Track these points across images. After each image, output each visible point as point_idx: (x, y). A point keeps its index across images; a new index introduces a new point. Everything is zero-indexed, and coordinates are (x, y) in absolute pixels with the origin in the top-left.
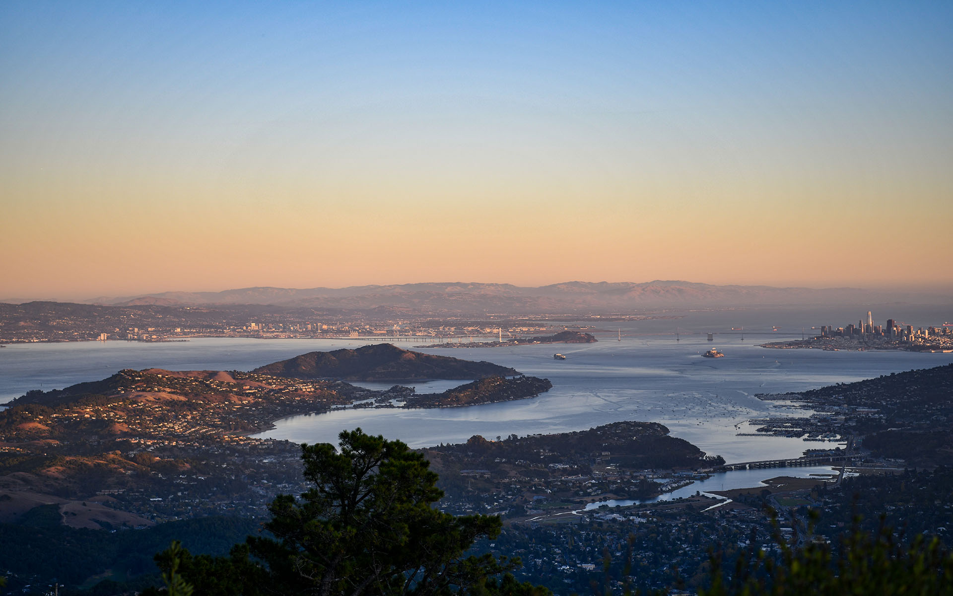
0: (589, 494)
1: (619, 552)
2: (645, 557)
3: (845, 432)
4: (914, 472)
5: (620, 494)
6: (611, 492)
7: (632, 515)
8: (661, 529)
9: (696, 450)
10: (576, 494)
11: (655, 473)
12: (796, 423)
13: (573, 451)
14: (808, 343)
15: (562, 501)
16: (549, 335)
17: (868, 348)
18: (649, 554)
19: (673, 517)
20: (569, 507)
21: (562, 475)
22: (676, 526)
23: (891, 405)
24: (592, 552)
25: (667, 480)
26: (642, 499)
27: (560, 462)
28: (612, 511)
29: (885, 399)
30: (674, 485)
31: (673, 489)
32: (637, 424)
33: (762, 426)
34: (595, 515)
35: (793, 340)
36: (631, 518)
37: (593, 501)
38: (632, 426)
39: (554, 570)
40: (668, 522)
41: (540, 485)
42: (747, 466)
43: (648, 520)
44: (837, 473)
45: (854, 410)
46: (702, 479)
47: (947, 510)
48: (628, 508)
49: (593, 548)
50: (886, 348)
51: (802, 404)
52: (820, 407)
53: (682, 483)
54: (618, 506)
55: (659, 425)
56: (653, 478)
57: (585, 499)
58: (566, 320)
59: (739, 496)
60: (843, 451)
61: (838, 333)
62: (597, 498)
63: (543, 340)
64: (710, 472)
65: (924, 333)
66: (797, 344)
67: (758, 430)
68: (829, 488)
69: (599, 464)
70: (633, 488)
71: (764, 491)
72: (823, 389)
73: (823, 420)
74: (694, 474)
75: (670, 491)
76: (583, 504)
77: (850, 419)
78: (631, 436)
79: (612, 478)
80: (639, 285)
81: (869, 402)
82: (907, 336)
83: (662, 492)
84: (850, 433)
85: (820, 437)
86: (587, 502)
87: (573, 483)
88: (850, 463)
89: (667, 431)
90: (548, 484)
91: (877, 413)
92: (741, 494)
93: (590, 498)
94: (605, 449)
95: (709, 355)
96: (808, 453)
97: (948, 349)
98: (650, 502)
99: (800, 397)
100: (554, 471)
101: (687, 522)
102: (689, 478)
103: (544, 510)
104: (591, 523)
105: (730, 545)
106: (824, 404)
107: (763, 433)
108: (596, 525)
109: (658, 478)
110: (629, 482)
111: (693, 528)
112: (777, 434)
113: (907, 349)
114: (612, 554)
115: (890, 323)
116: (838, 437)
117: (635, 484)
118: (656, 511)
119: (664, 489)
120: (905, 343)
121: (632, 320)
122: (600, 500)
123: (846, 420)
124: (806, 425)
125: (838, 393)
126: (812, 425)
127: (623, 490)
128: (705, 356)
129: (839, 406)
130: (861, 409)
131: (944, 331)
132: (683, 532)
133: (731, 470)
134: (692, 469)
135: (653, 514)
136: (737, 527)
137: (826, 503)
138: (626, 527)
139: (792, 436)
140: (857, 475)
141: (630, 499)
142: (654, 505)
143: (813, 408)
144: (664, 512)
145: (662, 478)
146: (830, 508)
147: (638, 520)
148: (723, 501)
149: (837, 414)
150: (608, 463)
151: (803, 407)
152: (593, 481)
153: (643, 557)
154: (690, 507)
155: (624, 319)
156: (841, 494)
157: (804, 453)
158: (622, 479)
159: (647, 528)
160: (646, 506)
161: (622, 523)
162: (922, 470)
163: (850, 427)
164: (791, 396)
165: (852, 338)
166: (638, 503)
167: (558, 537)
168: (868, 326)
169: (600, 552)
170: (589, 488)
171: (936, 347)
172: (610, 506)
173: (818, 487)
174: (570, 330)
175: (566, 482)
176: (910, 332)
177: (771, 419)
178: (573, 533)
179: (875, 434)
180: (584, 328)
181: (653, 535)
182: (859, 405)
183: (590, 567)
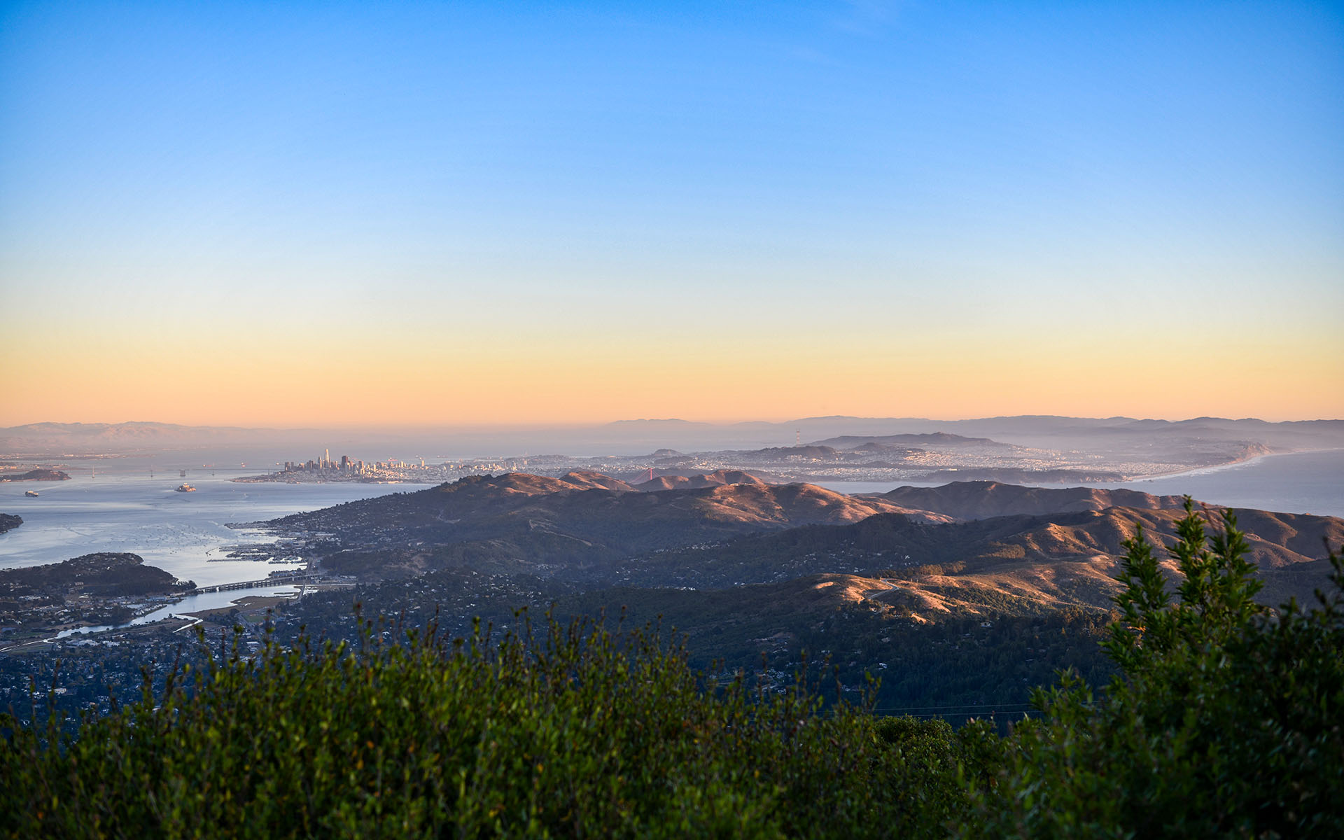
0: (62, 623)
1: (91, 674)
2: (118, 678)
3: (305, 554)
4: (363, 586)
5: (93, 620)
6: (84, 619)
7: (105, 639)
8: (134, 651)
9: (168, 576)
10: (48, 623)
11: (129, 600)
12: (262, 548)
13: (45, 584)
14: (273, 477)
15: (33, 631)
16: (22, 473)
17: (325, 480)
18: (123, 674)
19: (146, 639)
20: (41, 636)
21: (33, 607)
22: (149, 647)
23: (345, 529)
24: (64, 677)
25: (141, 605)
26: (116, 624)
27: (31, 594)
28: (85, 637)
29: (340, 525)
30: (147, 610)
31: (147, 613)
32: (111, 555)
33: (231, 552)
34: (67, 642)
35: (260, 474)
36: (104, 642)
37: (66, 629)
38: (106, 557)
39: (24, 697)
40: (141, 644)
41: (10, 617)
42: (217, 589)
43: (121, 643)
44: (299, 590)
45: (314, 535)
46: (174, 603)
47: (391, 617)
48: (102, 633)
49: (65, 673)
50: (341, 481)
51: (268, 531)
52: (284, 533)
53: (155, 607)
54: (91, 633)
55: (132, 555)
56: (126, 604)
57: (57, 627)
58: (38, 459)
59: (210, 616)
60: (304, 572)
61: (300, 468)
62: (70, 626)
63: (14, 478)
64: (182, 596)
65: (373, 467)
66: (263, 478)
67: (228, 556)
68: (291, 604)
69: (72, 593)
70: (106, 615)
71: (233, 611)
72: (287, 517)
73: (287, 544)
74: (166, 598)
75: (143, 615)
76: (55, 632)
77: (310, 543)
78: (104, 566)
79: (85, 607)
80: (112, 426)
81: (326, 527)
82: (359, 470)
83: (136, 617)
84: (310, 555)
85: (283, 560)
86: (59, 631)
87: (45, 613)
88: (309, 581)
89: (141, 560)
90: (18, 616)
91: (334, 537)
92: (211, 615)
93: (63, 626)
94: (78, 580)
95: (181, 489)
96: (273, 574)
97: (392, 480)
98: (123, 627)
99: (266, 525)
100: (25, 602)
101: (160, 643)
102: (162, 602)
103: (13, 641)
104: (63, 650)
105: (201, 660)
106: (287, 530)
107: (233, 558)
108: (68, 652)
109: (132, 603)
110: (102, 609)
111: (165, 647)
112: (244, 558)
113: (358, 481)
114: (85, 677)
115: (344, 458)
116: (300, 559)
117: (109, 612)
118: (129, 634)
119: (137, 614)
120: (357, 476)
121: (106, 458)
122: (73, 628)
123: (307, 544)
124: (270, 550)
125: (300, 521)
126: (276, 549)
127: (96, 617)
128: (178, 490)
129: (301, 531)
130: (319, 534)
131: (389, 466)
132: (155, 652)
133: (202, 592)
134: (165, 594)
135: (126, 637)
136: (207, 644)
137: (288, 618)
138: (98, 652)
139: (258, 560)
140: (316, 591)
141: (104, 625)
142: (127, 629)
143: (277, 534)
144: (137, 635)
145: (135, 604)
146: (291, 621)
147: (110, 644)
148: (193, 621)
149: (299, 539)
150: (81, 592)
151: (269, 534)
152: (66, 610)
153: (116, 678)
154: (163, 629)
155: (98, 458)
156: (302, 609)
157: (269, 575)
158: (95, 607)
159: (120, 650)
160: (119, 630)
161: (95, 648)
162: (370, 584)
163: (310, 550)
164: (258, 524)
165: (312, 472)
166: (111, 628)
167: (28, 665)
168: (326, 462)
169: (72, 677)
170: (62, 617)
171: (382, 480)
172: (82, 632)
173: (283, 605)
174: (42, 468)
175: (38, 613)
176: (361, 467)
177: (240, 546)
178: (44, 661)
179: (331, 555)
180: (57, 466)
181: (126, 657)
182: (318, 530)
183: (61, 691)
